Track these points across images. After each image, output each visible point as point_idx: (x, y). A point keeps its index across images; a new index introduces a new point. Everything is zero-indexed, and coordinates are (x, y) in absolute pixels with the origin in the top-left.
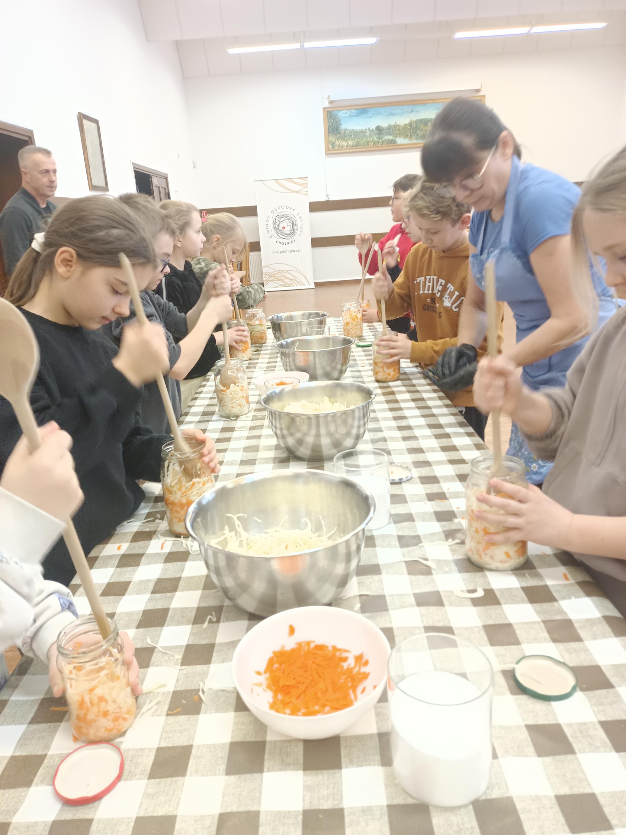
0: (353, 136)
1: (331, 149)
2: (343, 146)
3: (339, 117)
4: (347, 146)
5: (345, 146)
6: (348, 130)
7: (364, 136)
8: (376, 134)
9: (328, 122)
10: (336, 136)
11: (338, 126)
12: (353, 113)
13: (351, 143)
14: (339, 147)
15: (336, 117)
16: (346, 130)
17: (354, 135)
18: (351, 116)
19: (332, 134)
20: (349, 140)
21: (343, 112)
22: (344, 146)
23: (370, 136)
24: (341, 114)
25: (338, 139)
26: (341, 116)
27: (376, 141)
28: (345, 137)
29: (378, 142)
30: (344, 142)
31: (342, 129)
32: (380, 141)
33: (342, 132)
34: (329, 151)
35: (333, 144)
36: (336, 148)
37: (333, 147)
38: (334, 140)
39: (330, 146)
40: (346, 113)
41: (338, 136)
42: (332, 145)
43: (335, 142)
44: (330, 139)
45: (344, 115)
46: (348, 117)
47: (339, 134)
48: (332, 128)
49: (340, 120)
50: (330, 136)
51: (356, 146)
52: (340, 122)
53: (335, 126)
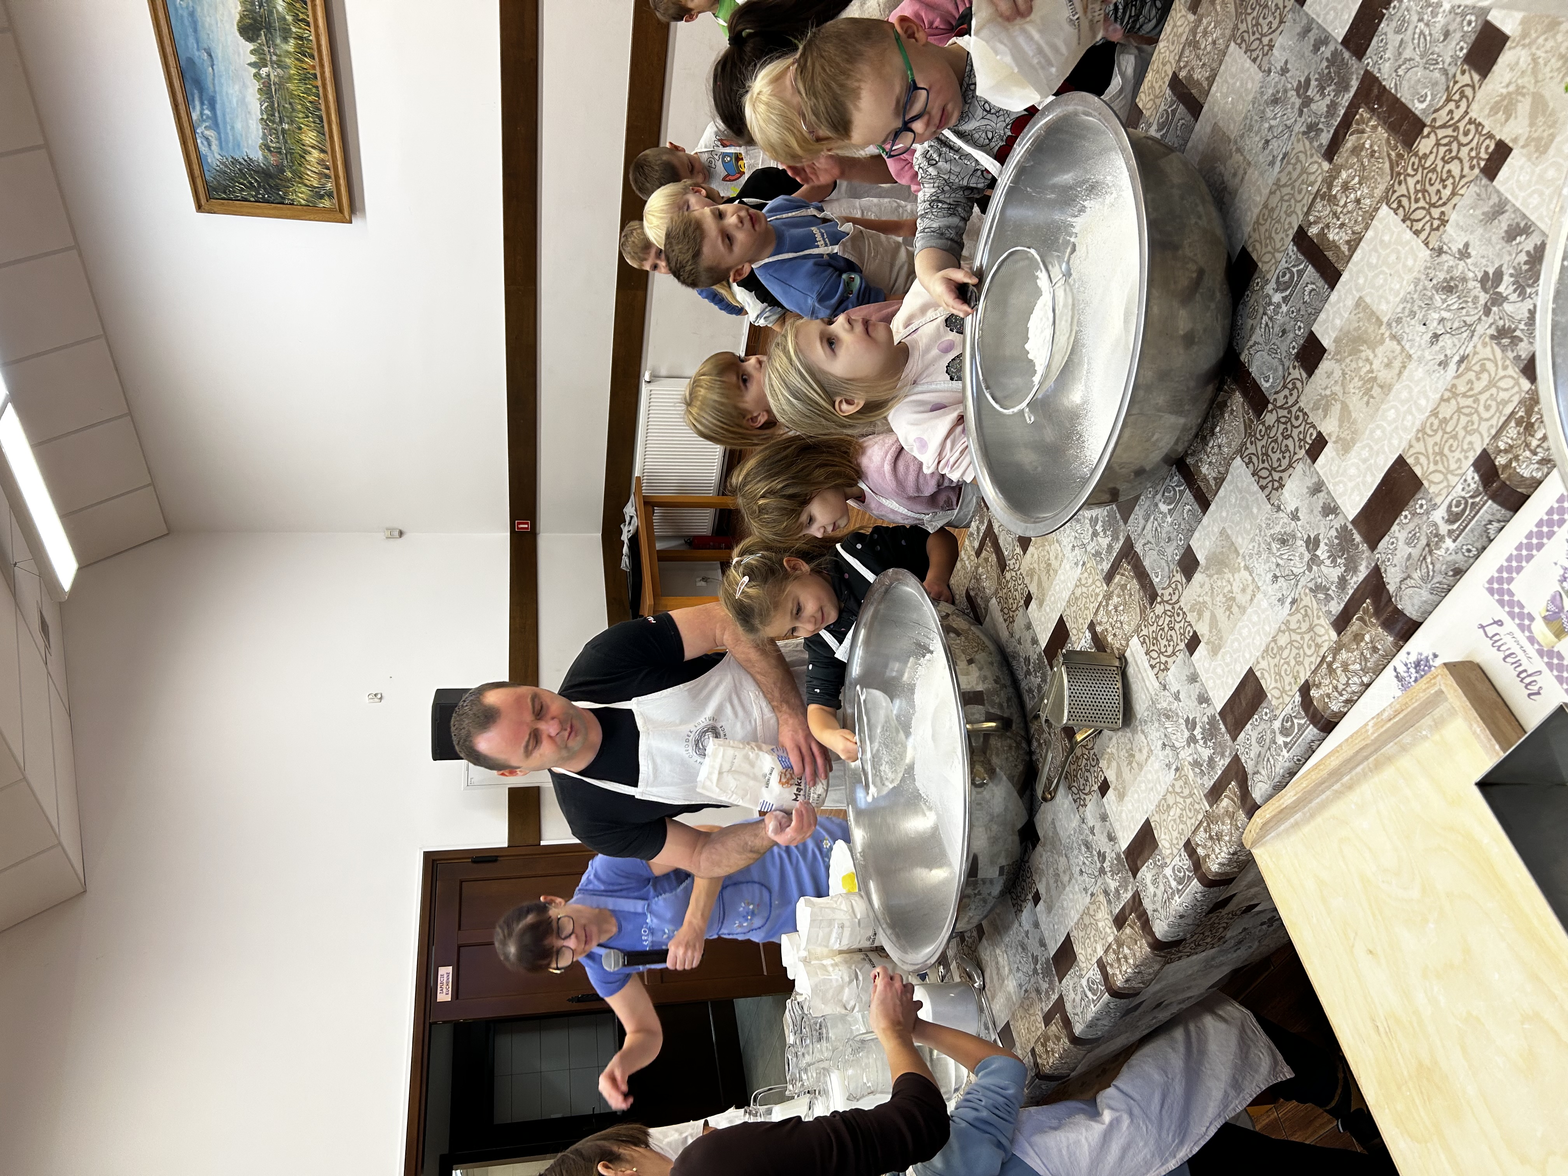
0: (286, 126)
1: (335, 201)
2: (321, 162)
3: (223, 163)
4: (323, 151)
5: (322, 155)
6: (264, 137)
7: (280, 86)
8: (270, 41)
9: (245, 200)
10: (289, 180)
11: (256, 172)
12: (202, 114)
13: (310, 137)
14: (327, 176)
15: (225, 172)
16: (266, 147)
17: (281, 121)
18: (215, 125)
19: (286, 193)
20: (299, 141)
21: (203, 149)
22: (323, 161)
23: (280, 65)
24: (213, 156)
25: (299, 175)
27: (297, 46)
28: (290, 152)
29: (301, 38)
30: (308, 158)
31: (265, 157)
32: (294, 30)
33: (272, 159)
34: (341, 211)
35: (319, 194)
36: (329, 186)
37: (330, 195)
38: (304, 189)
39: (326, 203)
40: (207, 139)
41: (288, 174)
42: (322, 197)
43: (312, 186)
44: (303, 202)
45: (215, 147)
46: (219, 133)
47: (283, 171)
48: (265, 189)
49: (235, 161)
50: (293, 200)
51: (322, 121)
52: (240, 163)
53: (256, 181)
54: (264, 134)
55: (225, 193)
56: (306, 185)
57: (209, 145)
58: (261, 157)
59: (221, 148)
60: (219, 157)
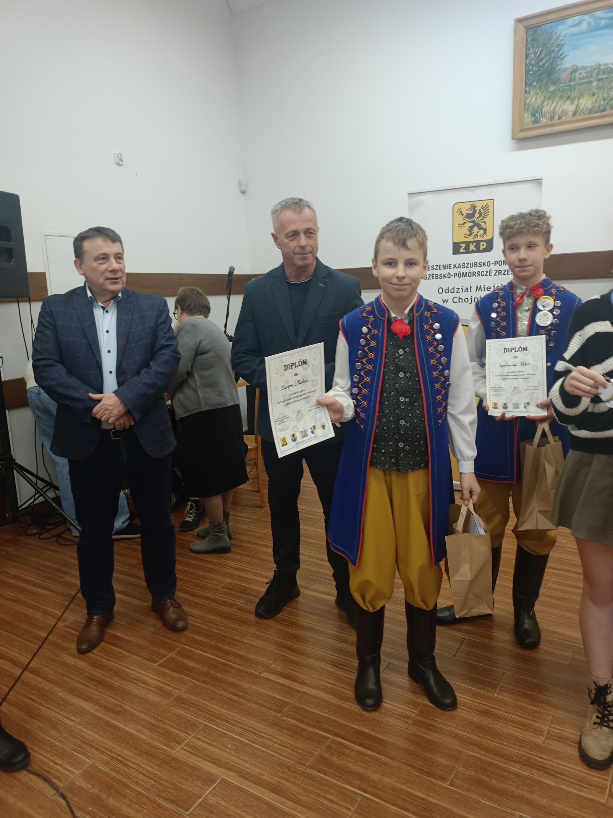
0: (595, 84)
1: (531, 126)
2: (564, 113)
3: (558, 37)
4: (574, 114)
5: (571, 113)
6: (584, 68)
9: (527, 56)
10: (546, 89)
11: (552, 63)
12: (601, 18)
13: (586, 103)
14: (552, 118)
15: (550, 39)
16: (575, 70)
17: (599, 80)
18: (592, 30)
19: (535, 87)
20: (582, 95)
21: (570, 21)
22: (566, 114)
24: (564, 30)
25: (551, 96)
26: (564, 34)
28: (572, 88)
30: (568, 103)
31: (565, 69)
33: (564, 76)
34: (522, 130)
35: (535, 113)
36: (544, 121)
37: (535, 122)
38: (540, 101)
39: (528, 119)
40: (579, 24)
41: (552, 88)
42: (533, 115)
43: (542, 107)
44: (528, 101)
45: (572, 30)
46: (584, 33)
47: (554, 83)
48: (537, 71)
49: (561, 47)
50: (529, 93)
51: (602, 111)
52: (559, 51)
53: (544, 64)
54: (586, 68)
55: (532, 40)
56: (543, 103)
57: (574, 26)
58: (566, 66)
59: (572, 35)
60: (563, 34)
